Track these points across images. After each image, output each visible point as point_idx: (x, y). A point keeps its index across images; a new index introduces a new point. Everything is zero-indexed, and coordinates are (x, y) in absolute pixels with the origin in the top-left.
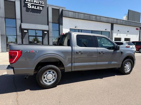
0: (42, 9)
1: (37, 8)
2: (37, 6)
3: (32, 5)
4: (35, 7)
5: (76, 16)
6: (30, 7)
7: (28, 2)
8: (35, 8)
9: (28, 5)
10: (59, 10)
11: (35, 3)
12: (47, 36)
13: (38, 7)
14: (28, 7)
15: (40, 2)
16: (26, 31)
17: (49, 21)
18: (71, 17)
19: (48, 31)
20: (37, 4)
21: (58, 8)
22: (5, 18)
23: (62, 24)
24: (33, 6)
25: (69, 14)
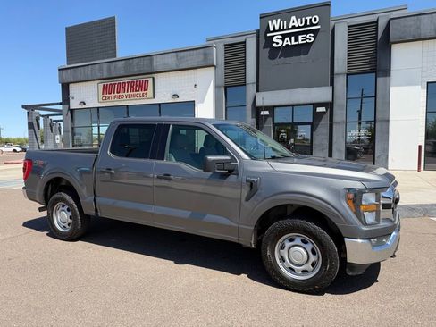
0: (313, 39)
1: (296, 40)
2: (296, 35)
3: (284, 36)
4: (293, 38)
6: (277, 43)
7: (274, 31)
8: (293, 43)
9: (274, 39)
10: (377, 25)
11: (294, 27)
12: (326, 119)
13: (300, 37)
14: (274, 45)
15: (306, 21)
16: (266, 113)
17: (336, 71)
19: (330, 106)
20: (299, 27)
21: (372, 18)
22: (226, 88)
23: (387, 72)
24: (287, 39)
25: (419, 28)
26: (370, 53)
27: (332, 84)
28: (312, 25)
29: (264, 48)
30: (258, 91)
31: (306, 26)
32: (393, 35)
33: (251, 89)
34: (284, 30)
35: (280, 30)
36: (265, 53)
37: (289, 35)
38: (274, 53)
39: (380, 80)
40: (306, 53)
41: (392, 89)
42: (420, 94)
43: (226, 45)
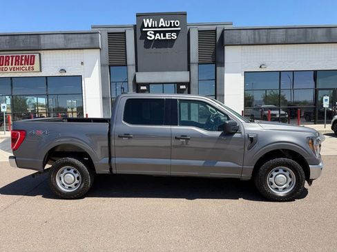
0: (176, 37)
1: (164, 36)
2: (164, 32)
3: (155, 33)
4: (162, 34)
5: (262, 37)
6: (151, 37)
7: (148, 27)
8: (162, 38)
9: (148, 33)
10: (216, 33)
11: (162, 27)
13: (167, 34)
14: (149, 38)
15: (171, 23)
16: (144, 88)
17: (191, 61)
18: (248, 43)
19: (188, 85)
20: (166, 27)
21: (213, 28)
22: (110, 66)
23: (222, 64)
24: (158, 34)
25: (240, 37)
26: (212, 50)
27: (189, 69)
28: (175, 27)
29: (141, 39)
30: (137, 71)
31: (170, 27)
32: (226, 40)
33: (132, 70)
34: (155, 27)
35: (152, 27)
36: (141, 43)
37: (160, 32)
38: (148, 44)
39: (218, 68)
40: (171, 47)
41: (226, 75)
42: (240, 79)
43: (109, 33)
